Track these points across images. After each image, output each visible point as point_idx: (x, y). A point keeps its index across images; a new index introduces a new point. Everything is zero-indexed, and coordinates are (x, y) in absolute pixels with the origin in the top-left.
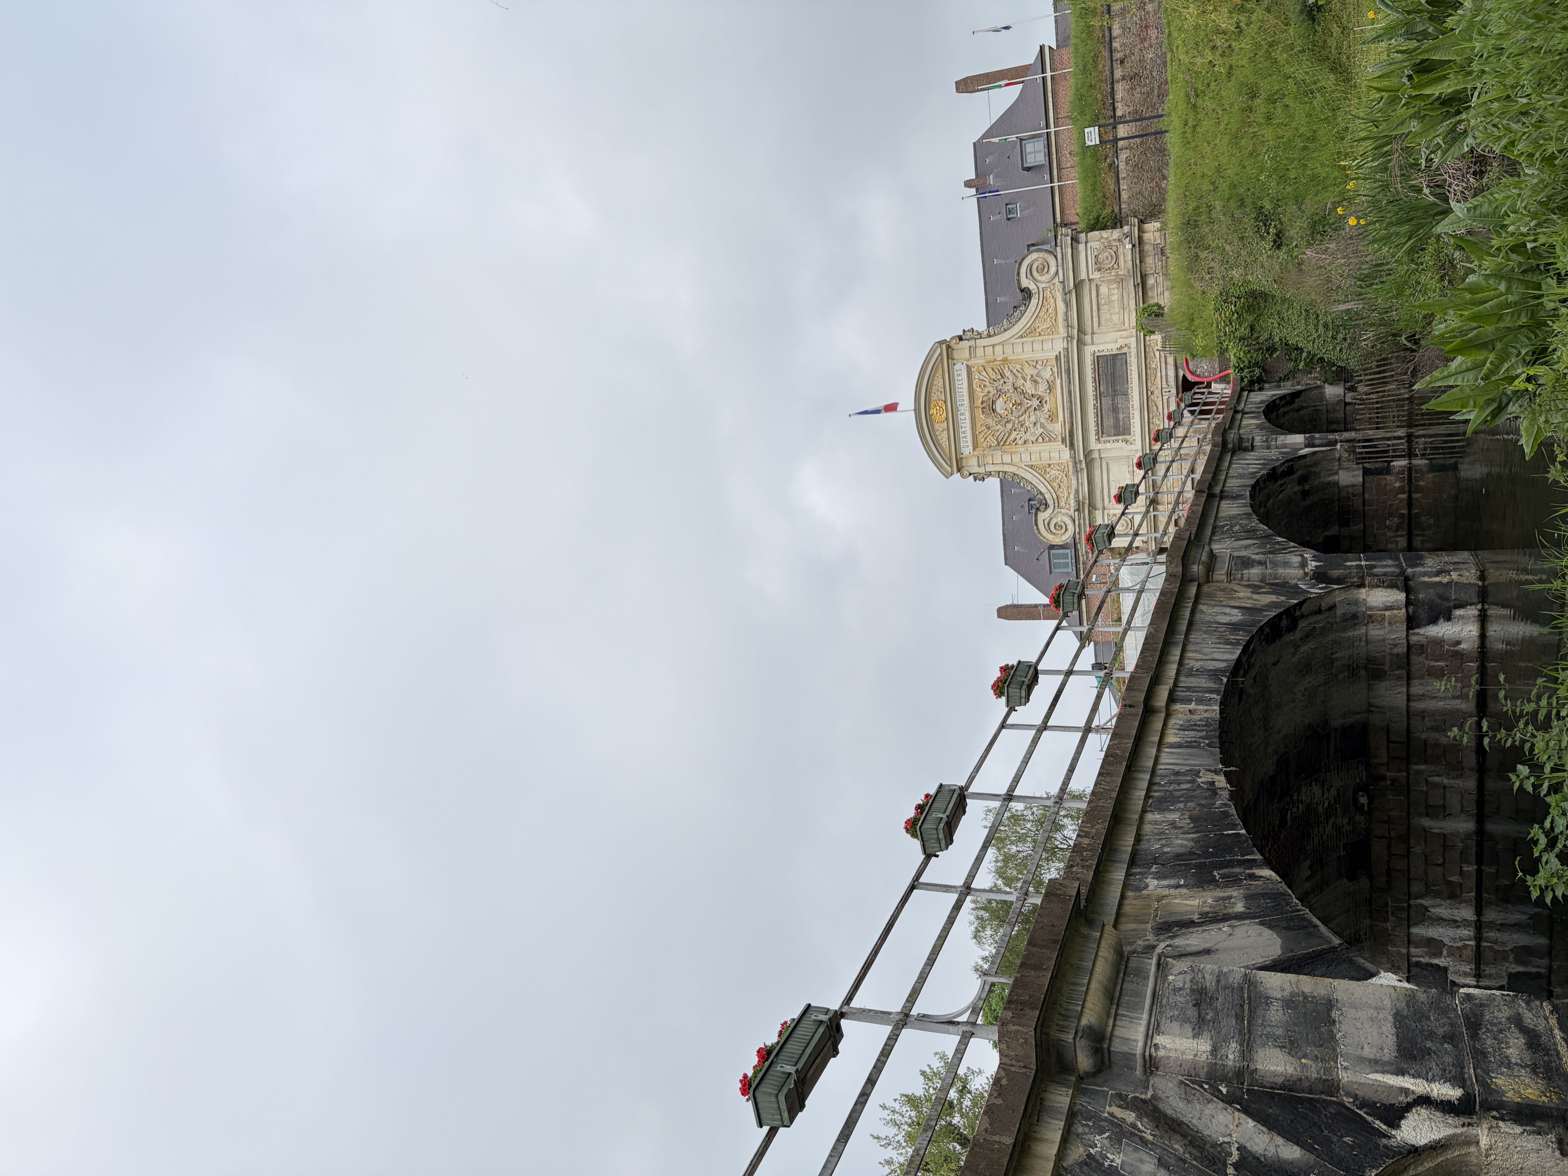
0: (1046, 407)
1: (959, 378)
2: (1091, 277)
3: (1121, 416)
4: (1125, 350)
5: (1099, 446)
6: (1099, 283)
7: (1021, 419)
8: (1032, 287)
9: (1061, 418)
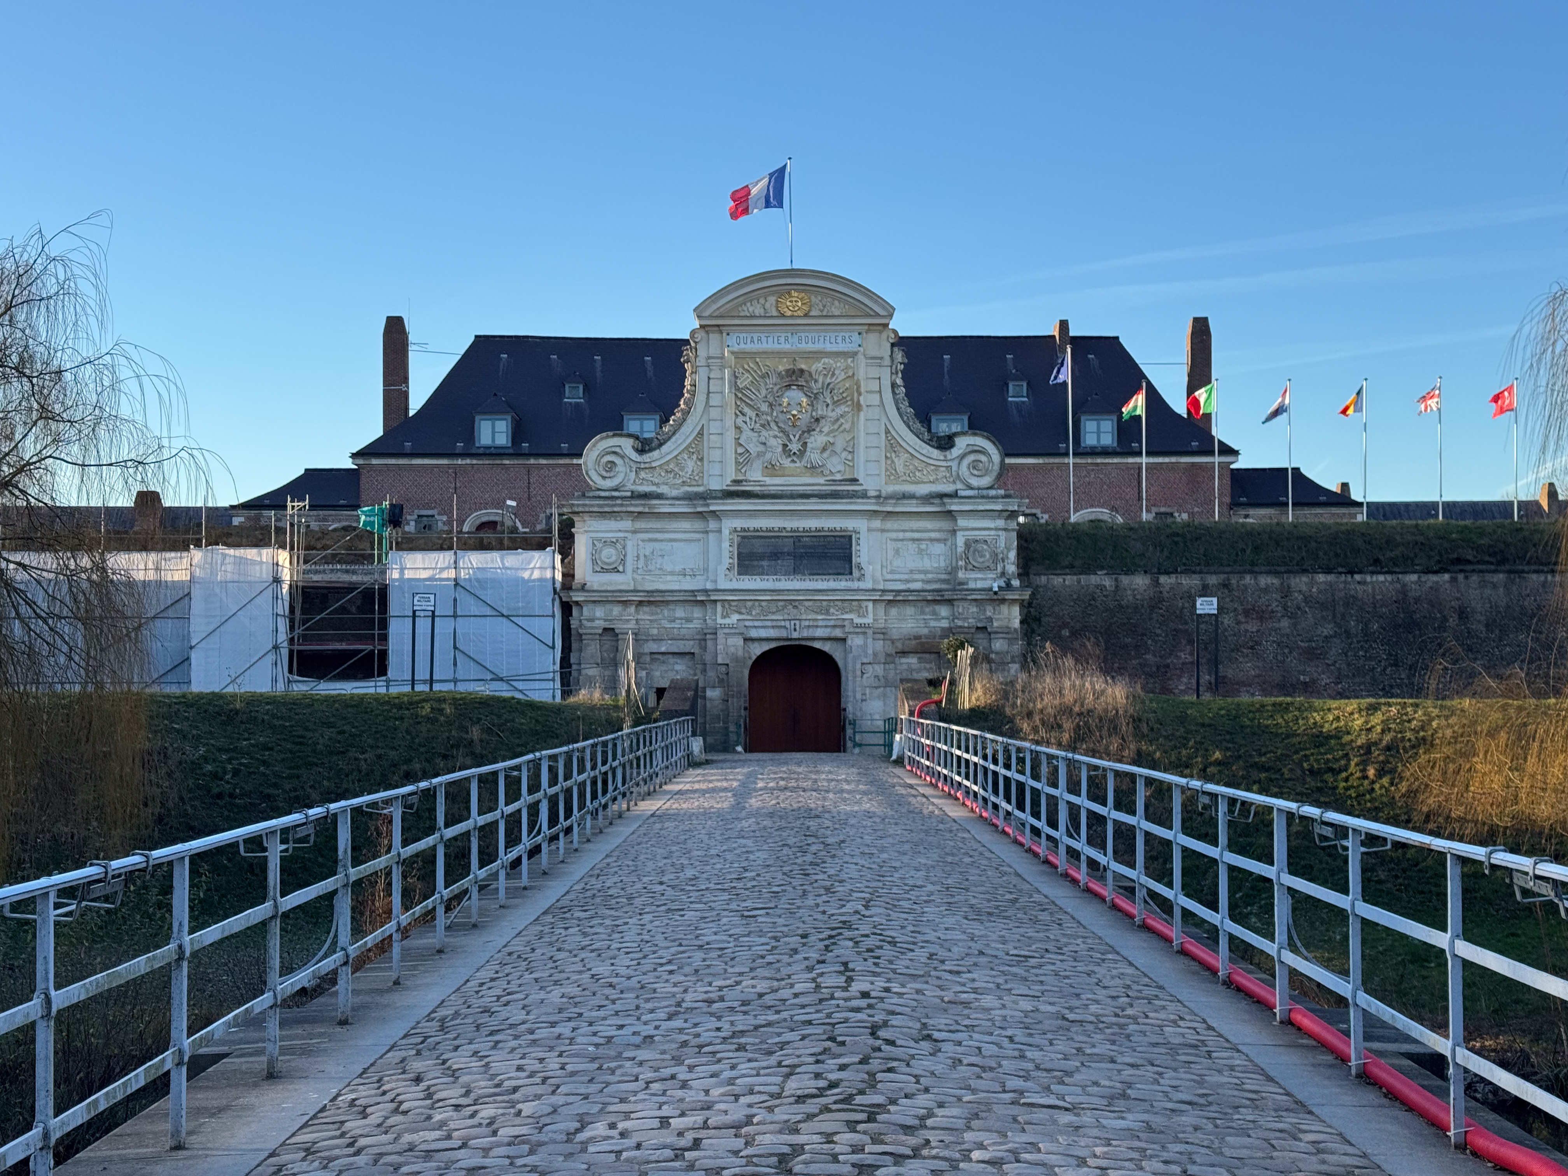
0: (786, 462)
2: (959, 534)
3: (765, 563)
4: (856, 573)
5: (726, 532)
6: (949, 543)
7: (773, 425)
8: (955, 452)
9: (768, 480)
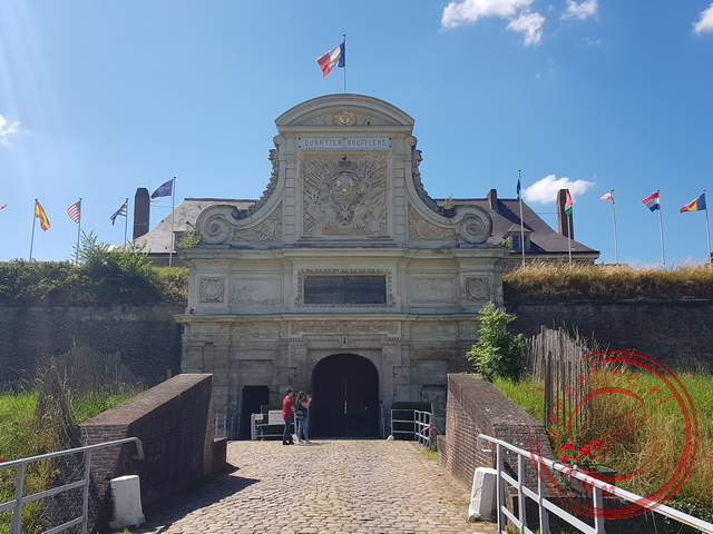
0: (340, 226)
1: (376, 143)
2: (461, 274)
3: (324, 295)
4: (389, 301)
5: (295, 273)
6: (454, 282)
7: (330, 199)
8: (457, 219)
9: (326, 237)
